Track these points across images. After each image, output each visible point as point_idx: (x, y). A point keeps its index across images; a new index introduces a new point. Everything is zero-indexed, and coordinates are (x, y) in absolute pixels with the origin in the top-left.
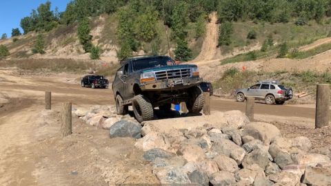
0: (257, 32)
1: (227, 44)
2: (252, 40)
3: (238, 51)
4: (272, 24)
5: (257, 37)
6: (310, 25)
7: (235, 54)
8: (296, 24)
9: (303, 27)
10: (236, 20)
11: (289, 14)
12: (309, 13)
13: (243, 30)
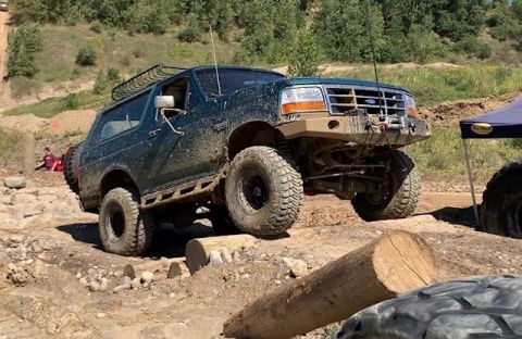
0: (99, 51)
1: (29, 75)
2: (87, 68)
3: (51, 90)
4: (131, 34)
5: (97, 62)
6: (204, 43)
7: (43, 96)
8: (180, 38)
9: (190, 47)
10: (52, 20)
11: (164, 17)
12: (204, 17)
13: (67, 44)
